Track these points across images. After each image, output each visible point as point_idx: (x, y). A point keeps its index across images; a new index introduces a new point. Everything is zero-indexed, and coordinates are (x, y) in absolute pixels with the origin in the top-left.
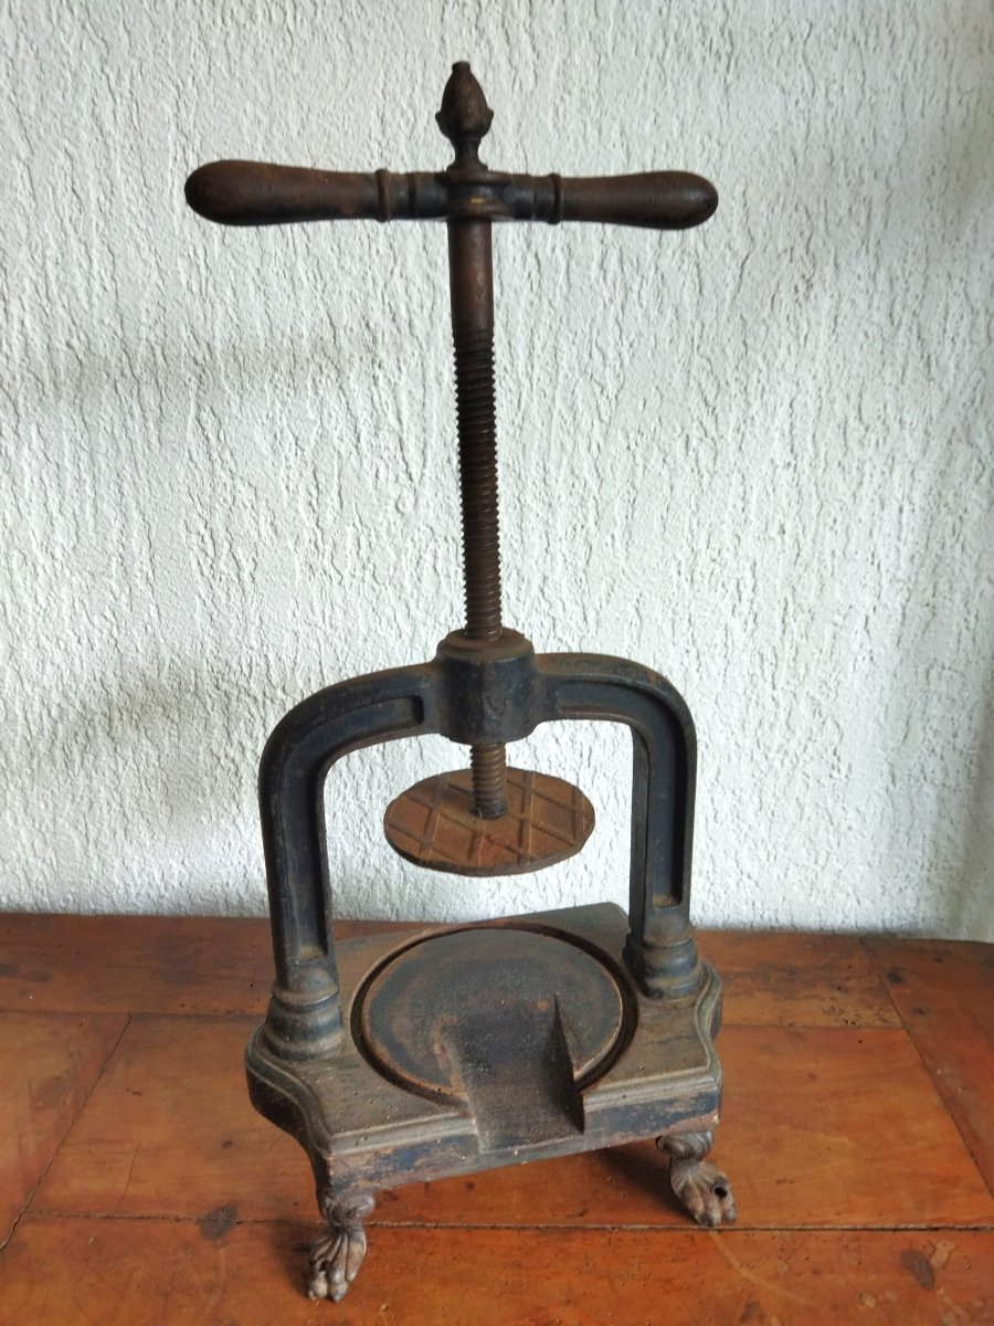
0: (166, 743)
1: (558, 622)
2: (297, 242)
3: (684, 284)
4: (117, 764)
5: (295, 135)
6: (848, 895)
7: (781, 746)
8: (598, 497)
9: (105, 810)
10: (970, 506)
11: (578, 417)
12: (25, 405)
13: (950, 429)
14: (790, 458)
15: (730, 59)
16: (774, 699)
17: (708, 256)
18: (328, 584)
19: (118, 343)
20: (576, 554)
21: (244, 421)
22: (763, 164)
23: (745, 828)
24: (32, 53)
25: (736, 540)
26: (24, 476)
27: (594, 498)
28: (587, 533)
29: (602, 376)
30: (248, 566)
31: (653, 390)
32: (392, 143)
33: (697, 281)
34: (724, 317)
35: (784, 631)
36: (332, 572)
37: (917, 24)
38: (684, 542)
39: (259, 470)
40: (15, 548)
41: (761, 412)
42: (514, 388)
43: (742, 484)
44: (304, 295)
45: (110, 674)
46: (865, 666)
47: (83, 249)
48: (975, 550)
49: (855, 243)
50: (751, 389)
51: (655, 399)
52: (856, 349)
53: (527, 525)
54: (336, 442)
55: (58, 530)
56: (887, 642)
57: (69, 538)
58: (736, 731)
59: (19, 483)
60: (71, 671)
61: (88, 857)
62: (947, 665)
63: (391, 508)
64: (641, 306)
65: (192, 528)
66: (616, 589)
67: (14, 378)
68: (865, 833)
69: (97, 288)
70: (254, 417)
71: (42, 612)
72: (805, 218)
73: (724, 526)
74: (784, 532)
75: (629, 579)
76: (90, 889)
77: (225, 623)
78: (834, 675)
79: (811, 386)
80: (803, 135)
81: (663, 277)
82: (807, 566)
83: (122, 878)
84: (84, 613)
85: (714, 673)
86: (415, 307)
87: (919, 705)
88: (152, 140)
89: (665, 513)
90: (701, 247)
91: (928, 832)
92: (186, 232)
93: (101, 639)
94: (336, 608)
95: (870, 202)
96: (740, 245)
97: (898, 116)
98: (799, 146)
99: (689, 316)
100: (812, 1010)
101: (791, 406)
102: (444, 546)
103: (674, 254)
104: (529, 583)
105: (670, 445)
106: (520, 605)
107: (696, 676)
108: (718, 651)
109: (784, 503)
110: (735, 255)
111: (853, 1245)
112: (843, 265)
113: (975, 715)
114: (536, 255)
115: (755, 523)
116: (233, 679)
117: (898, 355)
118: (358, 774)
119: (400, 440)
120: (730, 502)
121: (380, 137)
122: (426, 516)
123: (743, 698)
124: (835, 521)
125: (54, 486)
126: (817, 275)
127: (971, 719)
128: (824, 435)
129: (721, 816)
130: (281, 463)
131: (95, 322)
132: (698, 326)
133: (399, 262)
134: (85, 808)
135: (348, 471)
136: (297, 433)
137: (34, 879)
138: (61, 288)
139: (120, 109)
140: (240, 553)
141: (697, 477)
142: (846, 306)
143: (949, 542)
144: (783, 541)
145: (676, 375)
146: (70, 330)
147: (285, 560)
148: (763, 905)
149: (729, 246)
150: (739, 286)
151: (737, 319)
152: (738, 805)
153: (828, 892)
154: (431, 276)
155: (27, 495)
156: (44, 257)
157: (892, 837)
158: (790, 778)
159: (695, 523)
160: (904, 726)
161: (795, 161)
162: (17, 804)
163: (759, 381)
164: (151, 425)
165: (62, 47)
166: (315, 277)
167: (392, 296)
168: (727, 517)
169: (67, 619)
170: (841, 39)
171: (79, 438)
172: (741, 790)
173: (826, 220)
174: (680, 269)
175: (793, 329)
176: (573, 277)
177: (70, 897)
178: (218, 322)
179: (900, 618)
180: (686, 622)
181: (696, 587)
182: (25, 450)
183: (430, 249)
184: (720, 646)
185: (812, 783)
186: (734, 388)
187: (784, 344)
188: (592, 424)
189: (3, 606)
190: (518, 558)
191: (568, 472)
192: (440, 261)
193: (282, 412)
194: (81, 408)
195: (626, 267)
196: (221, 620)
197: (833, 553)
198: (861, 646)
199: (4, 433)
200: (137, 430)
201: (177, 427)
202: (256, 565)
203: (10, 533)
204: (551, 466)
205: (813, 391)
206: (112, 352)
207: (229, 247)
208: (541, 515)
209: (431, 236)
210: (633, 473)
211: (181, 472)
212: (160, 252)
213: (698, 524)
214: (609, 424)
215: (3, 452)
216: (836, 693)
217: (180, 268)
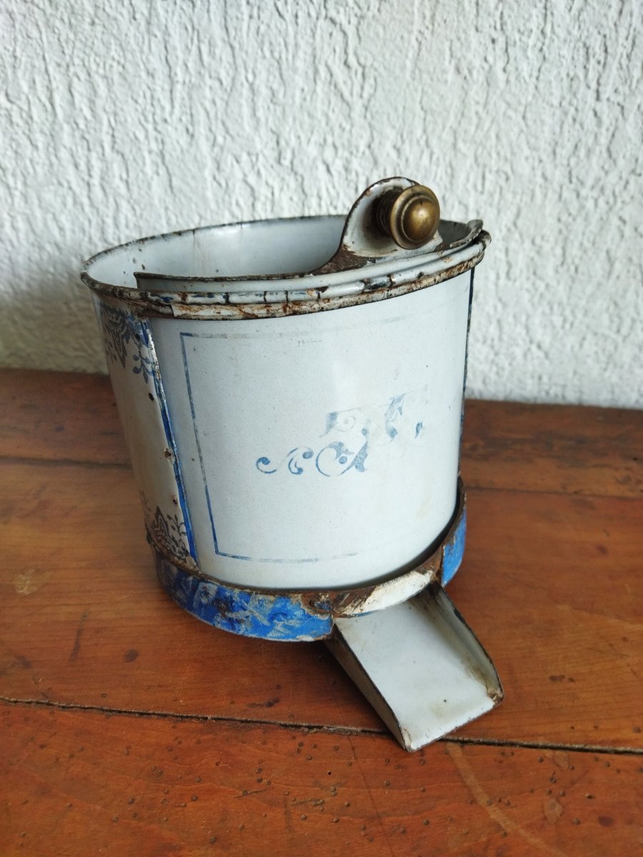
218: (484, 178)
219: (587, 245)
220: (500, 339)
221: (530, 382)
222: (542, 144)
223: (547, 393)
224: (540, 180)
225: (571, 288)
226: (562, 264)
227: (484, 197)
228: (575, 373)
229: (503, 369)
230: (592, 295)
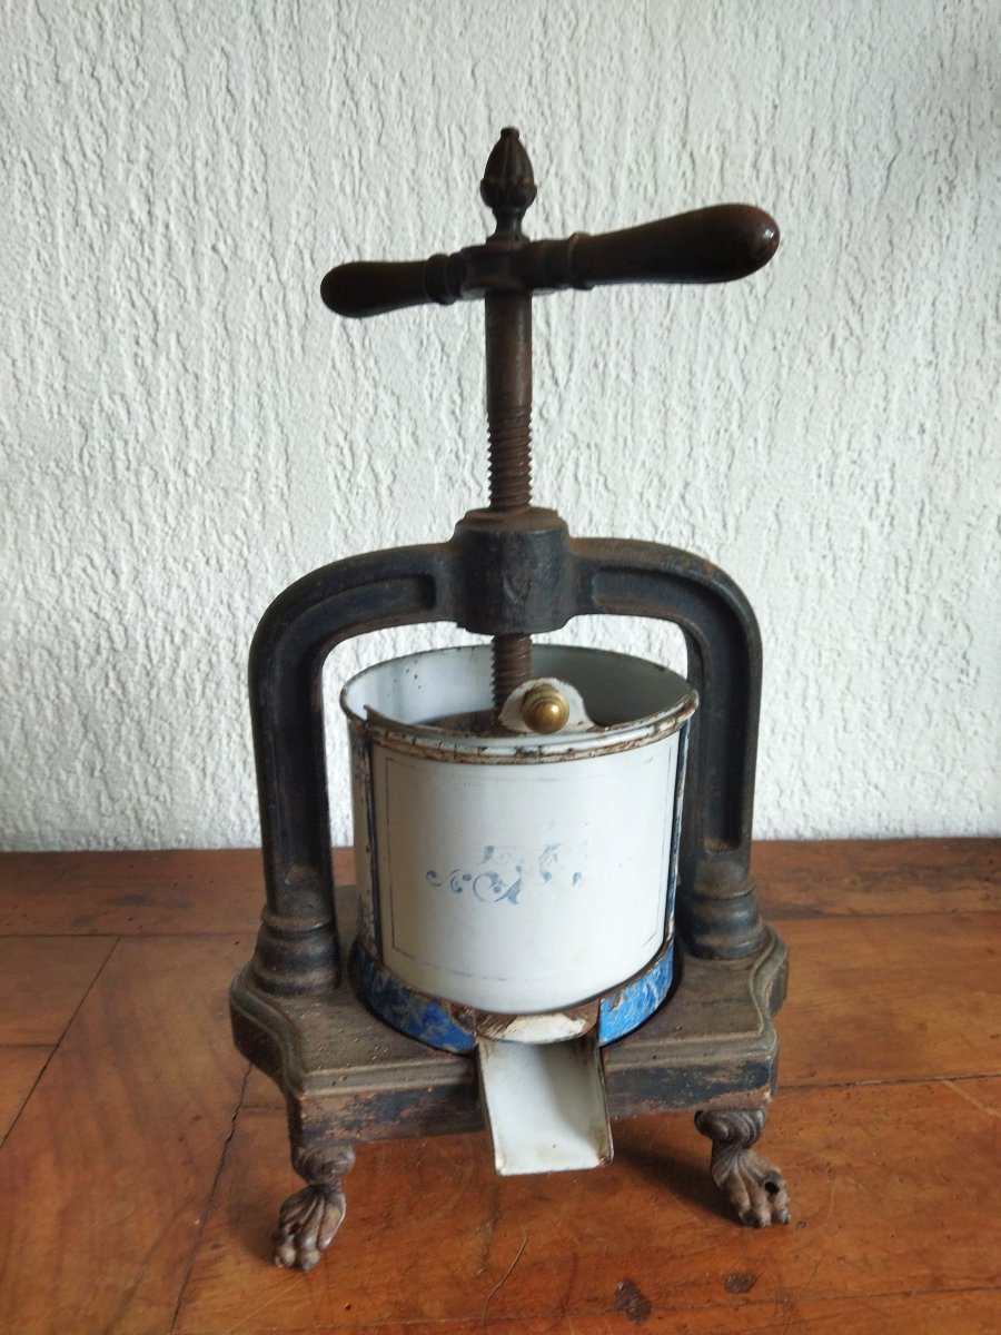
1: (697, 530)
2: (454, 142)
3: (833, 185)
4: (239, 692)
5: (457, 35)
6: (971, 801)
7: (912, 651)
8: (743, 399)
9: (225, 741)
11: (727, 317)
12: (165, 312)
14: (931, 357)
16: (907, 603)
17: (857, 157)
18: (466, 495)
19: (265, 247)
20: (718, 458)
21: (391, 328)
22: (911, 68)
23: (873, 736)
25: (876, 442)
26: (160, 387)
27: (739, 400)
28: (731, 436)
30: (386, 479)
31: (802, 289)
32: (553, 45)
33: (846, 180)
34: (872, 218)
35: (919, 534)
36: (472, 484)
38: (825, 444)
39: (403, 378)
40: (147, 464)
41: (905, 311)
43: (885, 383)
45: (237, 596)
47: (235, 150)
49: (995, 146)
50: (896, 288)
51: (802, 298)
53: (672, 430)
55: (192, 444)
57: (204, 453)
58: (867, 637)
59: (154, 395)
60: (198, 595)
61: (205, 793)
64: (792, 205)
65: (331, 440)
66: (757, 494)
67: (155, 284)
68: (990, 738)
69: (247, 190)
70: (401, 323)
71: (171, 532)
72: (949, 121)
73: (865, 427)
74: (924, 431)
75: (770, 483)
76: (205, 826)
77: (359, 540)
78: (966, 576)
79: (951, 285)
80: (950, 39)
81: (814, 176)
82: (945, 466)
83: (239, 814)
84: (214, 533)
85: (849, 578)
86: (568, 206)
88: (312, 40)
89: (807, 414)
90: (851, 149)
92: (342, 131)
93: (230, 560)
96: (887, 147)
98: (946, 50)
99: (838, 214)
100: (969, 899)
101: (933, 304)
102: (586, 453)
103: (824, 155)
104: (671, 489)
105: (816, 344)
106: (661, 513)
107: (831, 582)
108: (854, 555)
109: (925, 402)
110: (882, 157)
112: (983, 167)
114: (691, 155)
115: (896, 422)
119: (548, 344)
120: (873, 402)
121: (541, 38)
122: (570, 422)
123: (877, 604)
124: (972, 420)
125: (191, 397)
126: (959, 178)
128: (964, 333)
129: (851, 726)
130: (425, 370)
131: (243, 226)
132: (847, 225)
133: (554, 161)
134: (203, 740)
136: (443, 339)
137: (146, 818)
138: (210, 190)
139: (281, 8)
140: (379, 465)
141: (841, 378)
142: (985, 207)
144: (922, 442)
145: (825, 273)
146: (216, 233)
147: (425, 471)
148: (888, 815)
149: (877, 148)
150: (887, 185)
151: (884, 219)
152: (868, 715)
153: (953, 800)
154: (587, 175)
155: (162, 407)
156: (194, 157)
158: (920, 683)
159: (837, 426)
161: (942, 65)
162: (132, 738)
163: (903, 280)
164: (295, 332)
166: (470, 178)
168: (868, 418)
169: (196, 539)
171: (220, 347)
172: (871, 698)
173: (969, 123)
174: (830, 169)
175: (936, 229)
176: (728, 177)
177: (183, 837)
178: (369, 225)
180: (823, 526)
181: (835, 490)
182: (163, 360)
183: (586, 148)
184: (857, 550)
185: (940, 687)
186: (880, 286)
187: (928, 243)
188: (740, 325)
189: (131, 525)
190: (661, 462)
191: (714, 374)
192: (596, 161)
193: (429, 317)
194: (224, 315)
195: (779, 168)
196: (356, 536)
197: (970, 453)
198: (993, 547)
199: (141, 342)
200: (280, 338)
201: (322, 335)
202: (395, 477)
203: (143, 447)
204: (697, 368)
205: (954, 290)
206: (259, 256)
207: (385, 147)
208: (685, 419)
209: (587, 135)
210: (778, 374)
211: (323, 381)
212: (314, 153)
213: (841, 425)
214: (757, 325)
215: (139, 362)
216: (968, 594)
217: (334, 169)
218: (820, 654)
219: (909, 701)
220: (842, 783)
221: (871, 819)
222: (865, 627)
223: (887, 828)
224: (866, 654)
225: (898, 737)
226: (890, 717)
227: (821, 669)
228: (910, 808)
229: (846, 809)
230: (917, 741)
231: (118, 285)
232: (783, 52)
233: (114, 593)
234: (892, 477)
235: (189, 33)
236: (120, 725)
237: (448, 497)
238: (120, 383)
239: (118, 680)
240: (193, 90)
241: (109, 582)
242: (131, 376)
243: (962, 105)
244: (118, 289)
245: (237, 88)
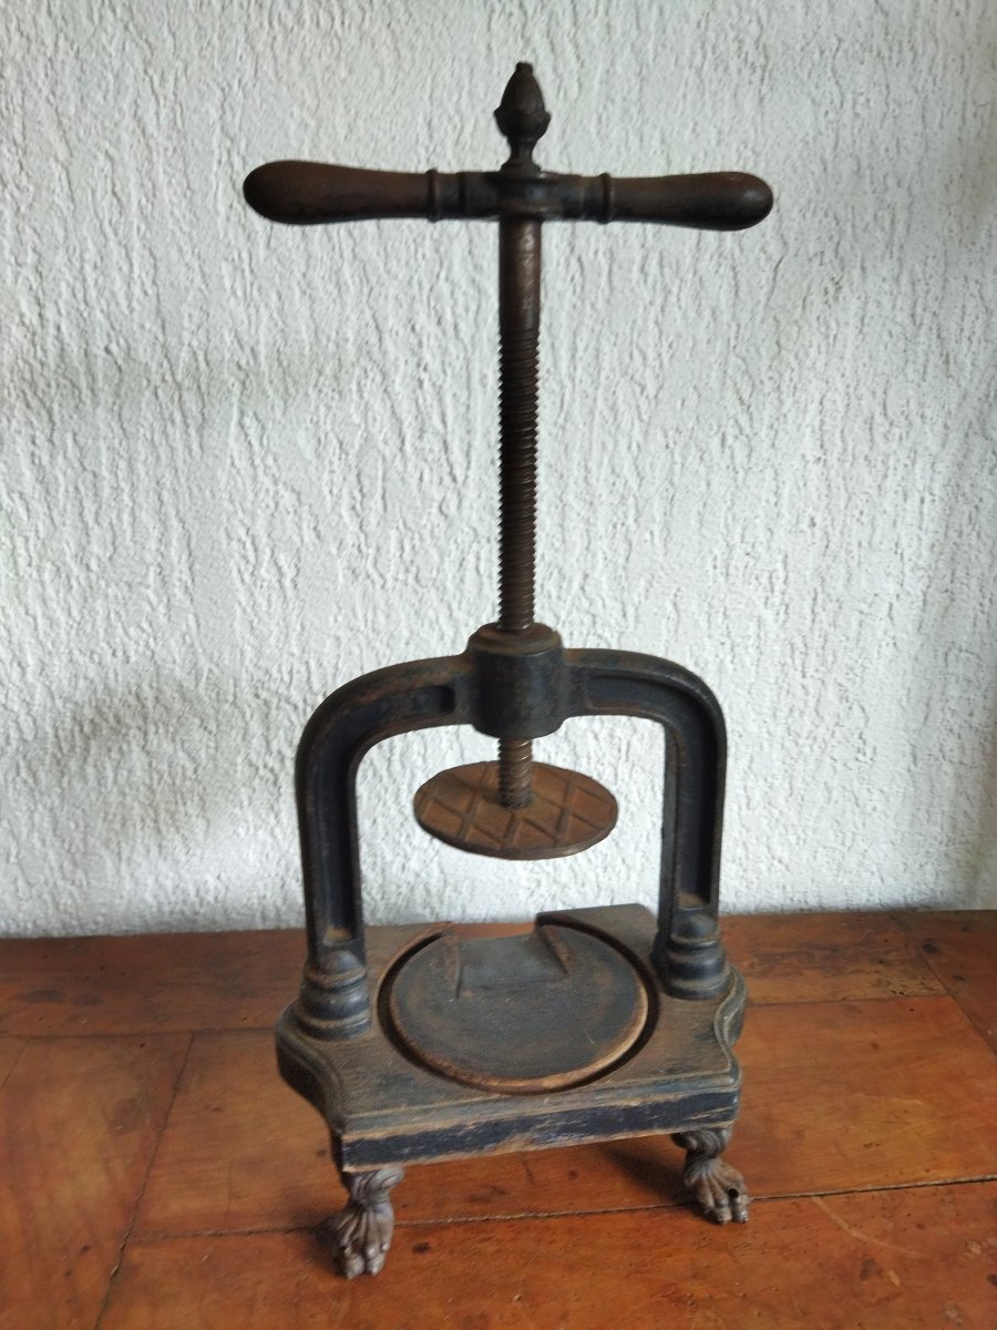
0: (203, 755)
1: (597, 618)
2: (344, 246)
3: (720, 287)
4: (151, 779)
5: (342, 139)
6: (873, 873)
7: (811, 732)
8: (638, 495)
9: (139, 827)
10: (985, 495)
11: (619, 418)
12: (60, 412)
13: (966, 422)
14: (819, 454)
15: (764, 71)
16: (804, 687)
17: (743, 260)
18: (370, 588)
19: (159, 349)
20: (615, 551)
21: (289, 426)
22: (795, 172)
23: (776, 812)
24: (72, 54)
25: (769, 535)
26: (59, 486)
27: (634, 496)
28: (628, 530)
29: (643, 376)
30: (290, 572)
31: (691, 390)
32: (439, 149)
33: (733, 283)
34: (759, 319)
35: (813, 621)
36: (375, 576)
37: (936, 41)
38: (719, 537)
39: (302, 475)
40: (48, 560)
41: (793, 410)
42: (557, 389)
43: (775, 479)
44: (350, 299)
45: (145, 686)
46: (888, 651)
47: (123, 252)
48: (989, 537)
49: (880, 249)
50: (784, 388)
51: (692, 398)
52: (882, 348)
53: (567, 523)
54: (381, 445)
55: (94, 540)
56: (910, 627)
57: (106, 548)
58: (767, 719)
59: (53, 493)
60: (105, 685)
61: (120, 876)
62: (964, 646)
63: (434, 510)
64: (680, 308)
65: (232, 535)
66: (655, 584)
67: (49, 385)
68: (888, 812)
69: (137, 292)
70: (298, 422)
71: (75, 626)
72: (834, 223)
73: (757, 521)
74: (814, 525)
75: (667, 574)
76: (122, 909)
77: (265, 630)
78: (860, 661)
79: (839, 383)
80: (832, 145)
81: (701, 279)
82: (835, 557)
83: (156, 896)
84: (119, 625)
85: (748, 664)
86: (460, 310)
87: (939, 688)
88: (196, 142)
89: (701, 509)
90: (737, 251)
91: (946, 808)
92: (231, 235)
93: (136, 651)
94: (379, 612)
95: (894, 209)
96: (775, 250)
97: (919, 128)
98: (829, 155)
99: (726, 317)
100: (861, 984)
101: (821, 403)
102: (487, 547)
103: (711, 258)
104: (570, 581)
105: (707, 443)
107: (730, 666)
108: (751, 642)
109: (814, 497)
110: (769, 259)
111: (948, 1199)
112: (869, 268)
113: (990, 694)
114: (579, 259)
115: (787, 516)
116: (274, 687)
117: (920, 354)
118: (399, 778)
119: (445, 442)
120: (764, 497)
121: (427, 142)
122: (470, 518)
123: (775, 687)
124: (862, 513)
125: (90, 494)
126: (845, 278)
127: (985, 698)
128: (851, 431)
129: (754, 803)
130: (324, 467)
131: (135, 327)
132: (734, 327)
133: (445, 264)
134: (117, 826)
135: (392, 474)
136: (341, 437)
137: (63, 902)
138: (100, 292)
139: (164, 112)
140: (283, 559)
141: (733, 474)
142: (872, 307)
143: (966, 530)
144: (813, 534)
145: (713, 374)
146: (108, 335)
147: (328, 565)
148: (793, 887)
149: (763, 250)
150: (773, 287)
151: (771, 320)
152: (770, 793)
153: (854, 872)
154: (477, 281)
155: (61, 504)
156: (82, 260)
157: (913, 815)
158: (819, 762)
159: (730, 520)
160: (924, 707)
161: (825, 169)
162: (46, 825)
163: (791, 380)
164: (192, 431)
165: (104, 48)
166: (361, 280)
167: (438, 300)
168: (760, 512)
169: (102, 631)
170: (867, 54)
171: (117, 446)
172: (773, 776)
173: (853, 226)
174: (717, 272)
175: (823, 329)
176: (616, 281)
177: (100, 919)
178: (262, 327)
179: (920, 604)
180: (721, 615)
181: (731, 580)
182: (60, 459)
183: (476, 252)
184: (754, 637)
185: (839, 767)
186: (768, 386)
187: (815, 343)
188: (633, 424)
189: (35, 619)
190: (560, 556)
191: (609, 471)
192: (485, 265)
193: (326, 416)
194: (120, 415)
195: (666, 270)
196: (261, 627)
197: (860, 544)
198: (885, 633)
199: (37, 441)
200: (178, 436)
201: (219, 433)
202: (298, 571)
203: (43, 544)
204: (593, 465)
205: (841, 387)
206: (152, 358)
207: (275, 250)
208: (582, 513)
209: (476, 240)
210: (671, 471)
211: (222, 477)
212: (203, 257)
213: (734, 519)
214: (649, 424)
215: (37, 461)
216: (862, 678)
217: (224, 272)
219: (808, 779)
220: (747, 858)
221: (776, 891)
222: (765, 710)
223: (792, 900)
224: (766, 735)
225: (800, 813)
226: (791, 795)
228: (813, 881)
229: (752, 883)
230: (818, 817)
231: (11, 386)
232: (668, 157)
233: (21, 685)
234: (785, 568)
235: (72, 136)
236: (32, 812)
237: (351, 589)
238: (17, 481)
239: (29, 768)
240: (78, 194)
241: (15, 674)
242: (28, 475)
243: (846, 208)
244: (12, 391)
245: (123, 190)
